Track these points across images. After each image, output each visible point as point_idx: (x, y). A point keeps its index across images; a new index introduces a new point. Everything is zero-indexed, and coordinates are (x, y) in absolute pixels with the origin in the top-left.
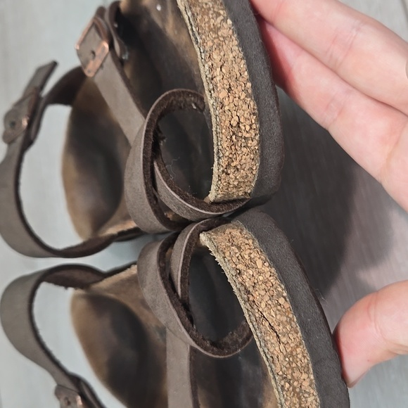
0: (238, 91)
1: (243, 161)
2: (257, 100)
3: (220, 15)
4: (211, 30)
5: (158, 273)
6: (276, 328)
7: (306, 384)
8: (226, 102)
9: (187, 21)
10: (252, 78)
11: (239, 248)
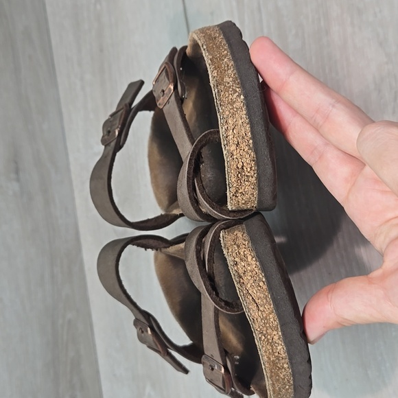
0: (243, 146)
1: (246, 190)
2: (256, 152)
3: (236, 92)
4: (229, 103)
5: (195, 253)
6: (257, 301)
7: (276, 338)
8: (235, 153)
9: (214, 96)
10: (253, 137)
11: (238, 246)
